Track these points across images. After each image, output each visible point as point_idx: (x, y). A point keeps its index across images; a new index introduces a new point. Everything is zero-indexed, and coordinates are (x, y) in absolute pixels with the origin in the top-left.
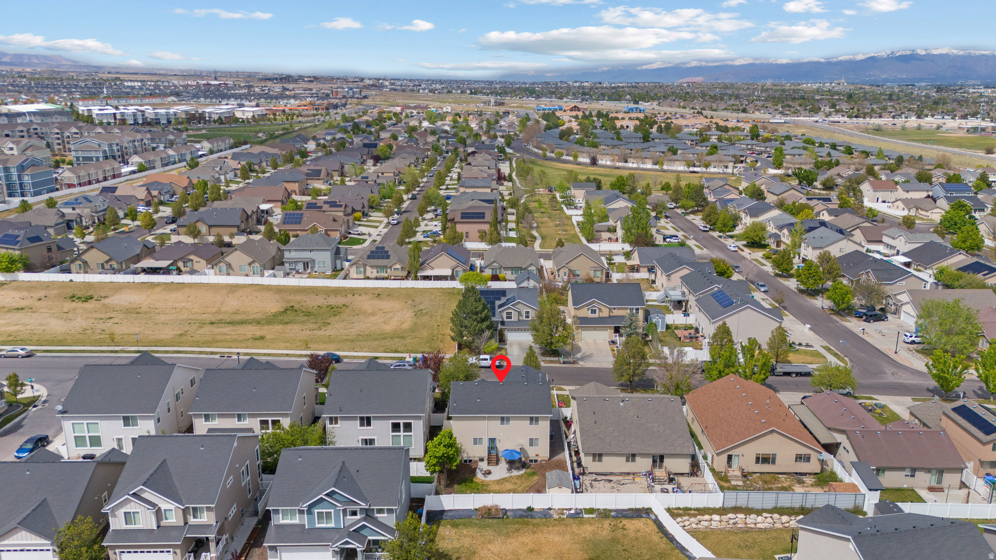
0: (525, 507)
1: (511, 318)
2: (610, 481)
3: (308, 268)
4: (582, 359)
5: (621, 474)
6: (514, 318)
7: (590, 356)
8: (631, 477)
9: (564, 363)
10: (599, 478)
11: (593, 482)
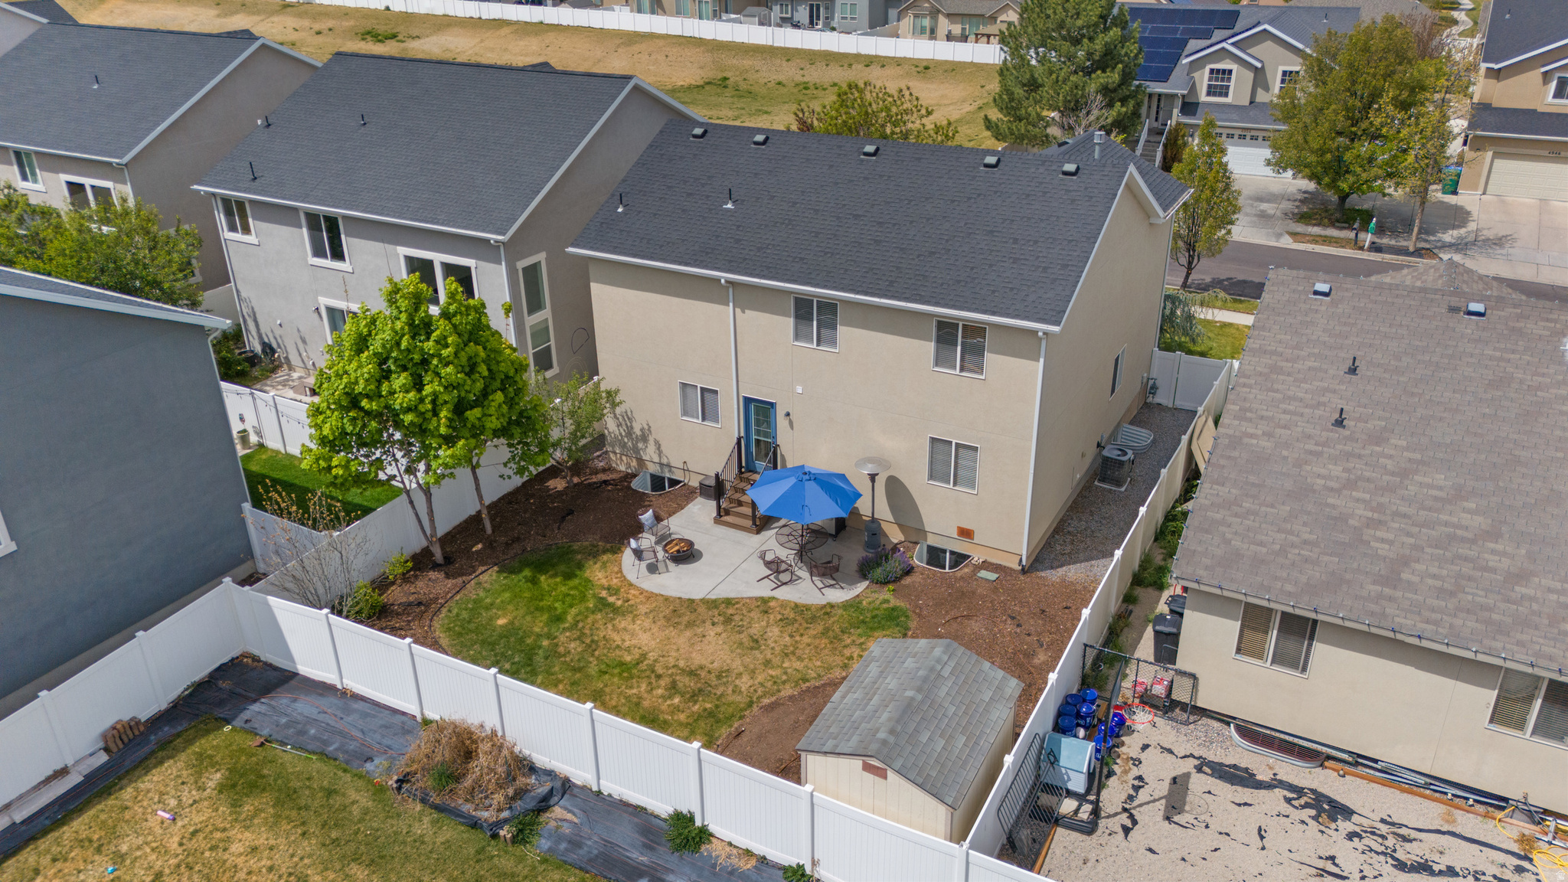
0: (662, 807)
1: (1224, 92)
2: (1331, 810)
3: (818, 18)
4: (1459, 246)
5: (1433, 786)
6: (1239, 90)
7: (1499, 242)
8: (1507, 831)
9: (1375, 248)
10: (1262, 763)
11: (1199, 783)
